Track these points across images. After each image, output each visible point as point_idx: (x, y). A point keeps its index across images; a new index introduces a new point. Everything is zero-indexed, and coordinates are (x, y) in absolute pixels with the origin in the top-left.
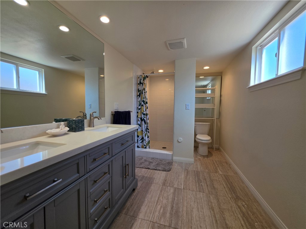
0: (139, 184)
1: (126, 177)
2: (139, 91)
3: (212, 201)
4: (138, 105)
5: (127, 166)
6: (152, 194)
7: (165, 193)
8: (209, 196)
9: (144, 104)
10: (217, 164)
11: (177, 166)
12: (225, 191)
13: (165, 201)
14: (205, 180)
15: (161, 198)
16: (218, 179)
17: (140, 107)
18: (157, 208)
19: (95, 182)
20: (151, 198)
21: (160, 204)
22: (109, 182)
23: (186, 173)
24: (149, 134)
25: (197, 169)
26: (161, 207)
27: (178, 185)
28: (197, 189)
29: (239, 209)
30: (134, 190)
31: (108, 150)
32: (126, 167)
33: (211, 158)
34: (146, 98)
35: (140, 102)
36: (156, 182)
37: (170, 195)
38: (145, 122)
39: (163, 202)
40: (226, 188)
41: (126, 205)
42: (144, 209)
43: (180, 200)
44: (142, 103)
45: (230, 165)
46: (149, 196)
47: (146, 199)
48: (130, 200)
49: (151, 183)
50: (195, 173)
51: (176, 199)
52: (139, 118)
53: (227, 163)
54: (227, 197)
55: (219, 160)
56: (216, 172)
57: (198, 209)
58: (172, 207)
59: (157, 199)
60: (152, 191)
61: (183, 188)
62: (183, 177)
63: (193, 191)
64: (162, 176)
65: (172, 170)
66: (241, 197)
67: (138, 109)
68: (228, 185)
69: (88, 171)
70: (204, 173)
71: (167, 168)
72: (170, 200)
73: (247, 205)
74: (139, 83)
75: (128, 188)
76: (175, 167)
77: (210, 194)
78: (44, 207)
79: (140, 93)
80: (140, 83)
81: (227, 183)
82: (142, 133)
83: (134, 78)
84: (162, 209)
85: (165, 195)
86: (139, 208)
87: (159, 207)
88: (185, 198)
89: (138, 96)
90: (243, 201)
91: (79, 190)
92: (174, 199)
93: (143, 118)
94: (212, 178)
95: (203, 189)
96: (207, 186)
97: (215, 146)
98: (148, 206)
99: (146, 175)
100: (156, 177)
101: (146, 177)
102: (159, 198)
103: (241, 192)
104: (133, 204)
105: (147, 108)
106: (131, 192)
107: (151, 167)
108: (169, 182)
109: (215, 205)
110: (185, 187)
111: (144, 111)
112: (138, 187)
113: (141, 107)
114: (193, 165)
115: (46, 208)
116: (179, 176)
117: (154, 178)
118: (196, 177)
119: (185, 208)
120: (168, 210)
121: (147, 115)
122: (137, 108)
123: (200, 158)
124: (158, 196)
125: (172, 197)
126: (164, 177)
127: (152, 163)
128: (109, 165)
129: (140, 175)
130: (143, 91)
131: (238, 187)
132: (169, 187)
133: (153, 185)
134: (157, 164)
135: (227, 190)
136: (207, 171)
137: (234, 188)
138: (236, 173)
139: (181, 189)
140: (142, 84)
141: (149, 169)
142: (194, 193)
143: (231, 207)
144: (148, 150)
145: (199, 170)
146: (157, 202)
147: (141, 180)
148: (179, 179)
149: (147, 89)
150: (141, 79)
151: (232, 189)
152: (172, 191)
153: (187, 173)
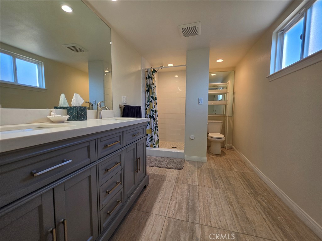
0: (151, 181)
1: (137, 172)
2: (147, 86)
3: (230, 197)
4: (147, 101)
5: (139, 160)
6: (164, 191)
7: (179, 189)
8: (226, 192)
9: (153, 100)
10: (231, 162)
11: (189, 164)
12: (243, 187)
13: (179, 197)
14: (220, 177)
15: (175, 195)
16: (233, 176)
17: (148, 104)
18: (171, 204)
19: (107, 170)
20: (165, 195)
21: (174, 200)
22: (121, 174)
23: (199, 171)
24: (158, 133)
25: (211, 167)
26: (176, 203)
27: (192, 182)
28: (212, 186)
29: (259, 204)
30: (145, 187)
31: (119, 138)
32: (137, 160)
33: (224, 157)
34: (155, 94)
35: (148, 98)
36: (168, 180)
37: (184, 191)
38: (154, 119)
39: (178, 198)
40: (244, 185)
41: (138, 202)
42: (157, 205)
43: (196, 196)
44: (151, 99)
45: (245, 163)
46: (162, 193)
47: (159, 196)
48: (142, 197)
49: (164, 181)
50: (209, 171)
51: (191, 195)
52: (148, 115)
53: (241, 161)
54: (245, 193)
55: (233, 159)
56: (231, 169)
57: (216, 204)
58: (188, 203)
59: (171, 195)
60: (165, 188)
61: (197, 185)
62: (197, 174)
63: (209, 187)
64: (174, 174)
65: (184, 168)
66: (260, 192)
67: (147, 106)
68: (245, 181)
69: (99, 157)
70: (218, 171)
71: (179, 166)
72: (185, 196)
73: (267, 200)
74: (147, 77)
75: (139, 183)
76: (187, 165)
77: (227, 190)
78: (53, 189)
79: (149, 88)
80: (149, 77)
81: (244, 180)
82: (151, 131)
83: (142, 72)
84: (177, 205)
85: (179, 191)
86: (152, 205)
87: (174, 203)
88: (201, 194)
89: (146, 91)
90: (263, 196)
91: (90, 177)
92: (189, 195)
93: (152, 115)
94: (227, 175)
95: (219, 186)
96: (223, 182)
97: (227, 145)
98: (161, 202)
99: (157, 173)
100: (168, 175)
101: (157, 175)
102: (172, 194)
103: (259, 188)
104: (145, 200)
105: (156, 105)
106: (143, 189)
107: (162, 166)
108: (182, 179)
109: (233, 201)
110: (199, 183)
111: (153, 108)
112: (150, 185)
113: (150, 103)
114: (206, 163)
115: (55, 189)
116: (192, 174)
117: (166, 176)
118: (211, 174)
119: (202, 203)
120: (184, 205)
121: (156, 112)
122: (146, 104)
123: (213, 156)
124: (171, 192)
125: (186, 193)
126: (176, 175)
127: (162, 161)
128: (120, 155)
129: (150, 173)
130: (152, 86)
131: (255, 183)
132: (182, 184)
133: (165, 182)
134: (168, 163)
135: (245, 187)
136: (221, 168)
137: (252, 184)
138: (252, 170)
139: (195, 186)
140: (150, 79)
141: (160, 167)
142: (210, 189)
143: (251, 202)
144: (157, 149)
145: (213, 168)
146: (171, 199)
147: (152, 178)
148: (192, 176)
149: (156, 84)
150: (149, 73)
151: (250, 185)
152: (186, 187)
153: (201, 170)
